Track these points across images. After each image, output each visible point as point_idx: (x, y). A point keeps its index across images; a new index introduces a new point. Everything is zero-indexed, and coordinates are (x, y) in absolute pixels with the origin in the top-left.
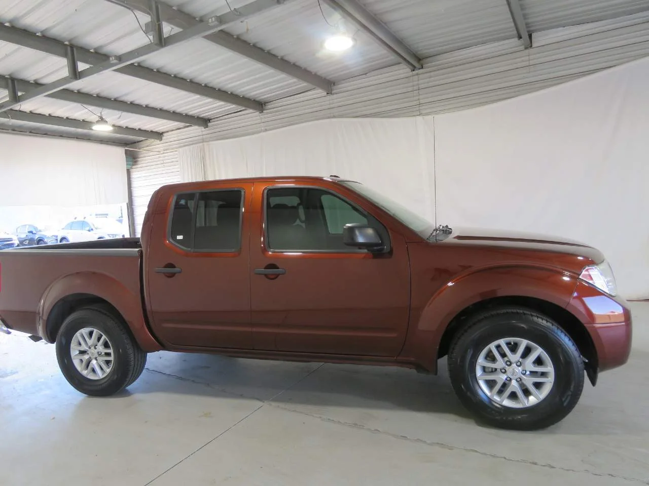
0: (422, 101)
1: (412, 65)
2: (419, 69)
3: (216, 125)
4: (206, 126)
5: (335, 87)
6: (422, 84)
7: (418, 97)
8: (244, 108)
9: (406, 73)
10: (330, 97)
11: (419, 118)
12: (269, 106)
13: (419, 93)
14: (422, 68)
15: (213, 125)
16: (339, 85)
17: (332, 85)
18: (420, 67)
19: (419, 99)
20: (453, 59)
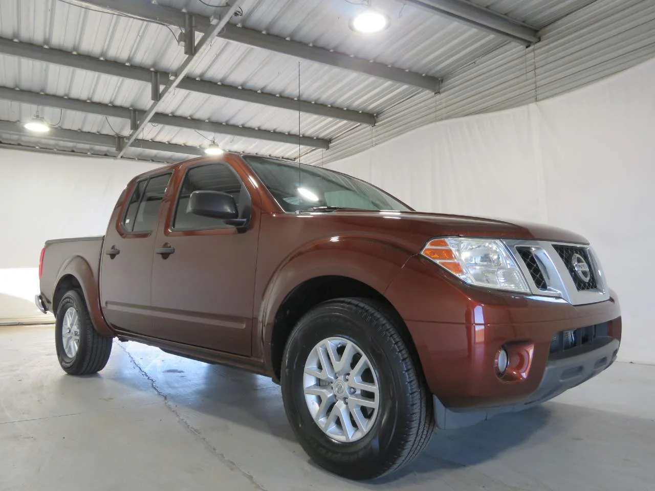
0: (539, 84)
1: (525, 41)
2: (536, 43)
3: (337, 144)
4: (328, 148)
5: (443, 84)
6: (538, 62)
7: (534, 79)
8: (359, 124)
9: (519, 51)
10: (438, 97)
11: (533, 106)
12: (381, 117)
13: (535, 73)
14: (540, 41)
15: (334, 146)
16: (447, 81)
17: (440, 82)
18: (537, 40)
19: (535, 82)
20: (578, 20)
